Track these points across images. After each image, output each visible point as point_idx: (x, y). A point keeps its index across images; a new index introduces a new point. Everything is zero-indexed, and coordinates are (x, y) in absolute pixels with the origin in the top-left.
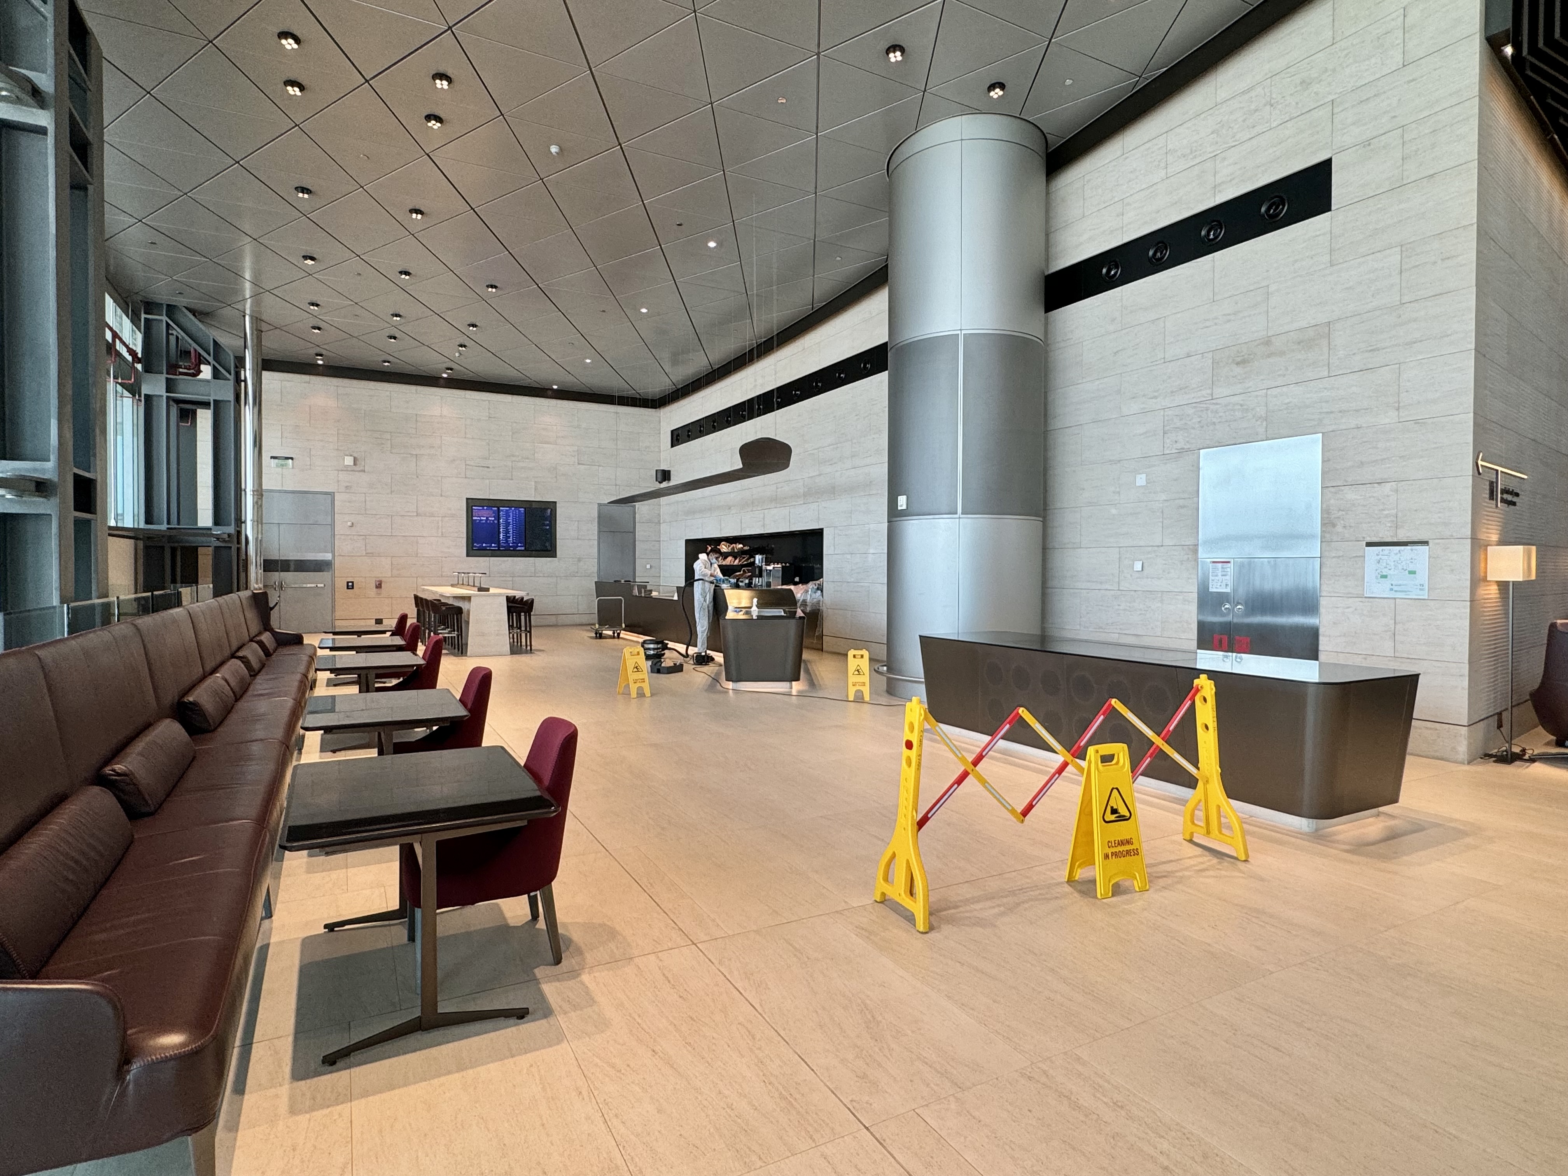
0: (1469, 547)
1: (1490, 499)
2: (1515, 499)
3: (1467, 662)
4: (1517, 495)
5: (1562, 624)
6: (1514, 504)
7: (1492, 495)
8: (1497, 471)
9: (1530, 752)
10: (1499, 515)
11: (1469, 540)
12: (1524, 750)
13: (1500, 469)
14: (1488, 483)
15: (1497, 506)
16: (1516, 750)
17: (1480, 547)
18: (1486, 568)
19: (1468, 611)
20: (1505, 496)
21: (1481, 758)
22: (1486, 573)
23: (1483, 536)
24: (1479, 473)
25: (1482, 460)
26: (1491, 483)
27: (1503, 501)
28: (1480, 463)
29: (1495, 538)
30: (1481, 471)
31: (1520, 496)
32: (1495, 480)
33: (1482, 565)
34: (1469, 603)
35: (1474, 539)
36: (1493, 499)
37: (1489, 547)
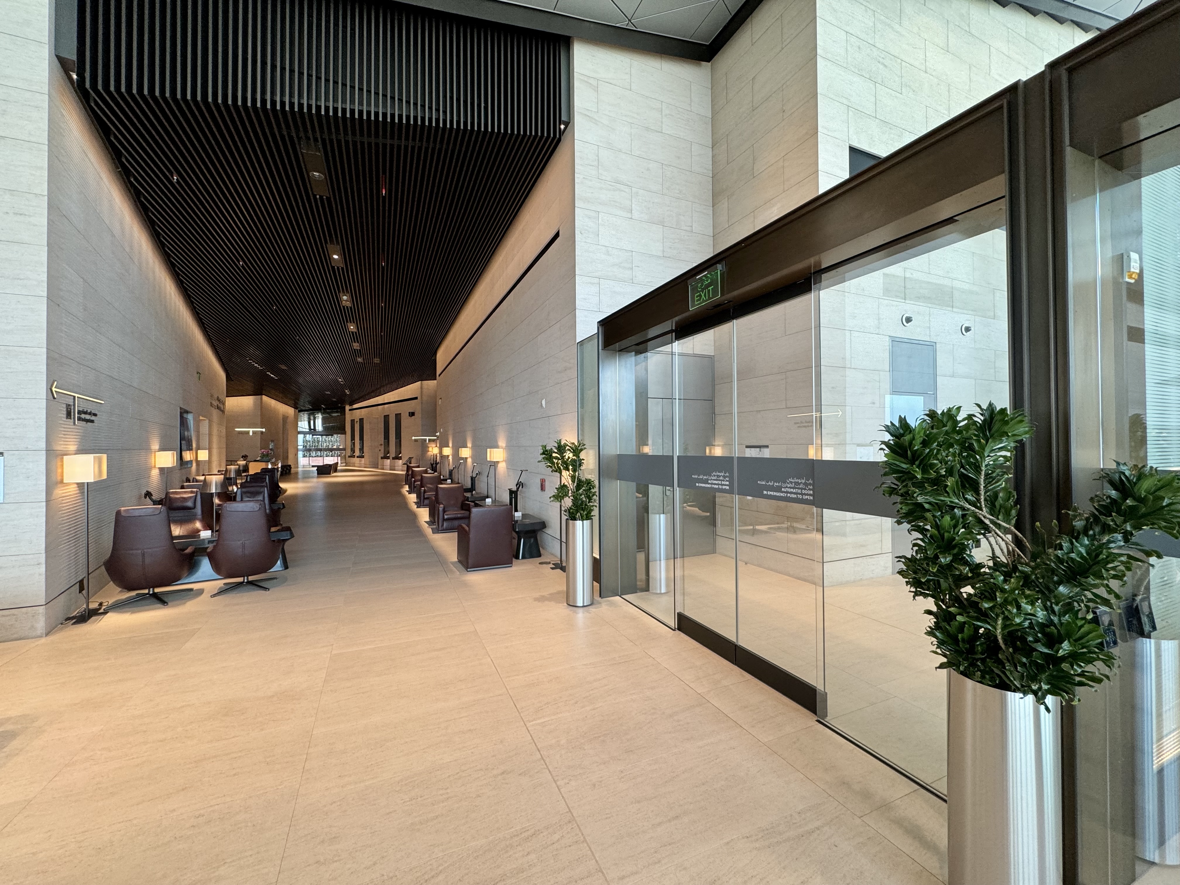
0: (44, 458)
1: (67, 418)
2: (93, 418)
3: (44, 552)
4: (95, 415)
5: (125, 511)
6: (92, 421)
7: (69, 415)
8: (74, 397)
9: (106, 604)
10: (77, 430)
11: (44, 452)
12: (101, 604)
13: (76, 395)
14: (65, 406)
15: (74, 423)
16: (93, 606)
17: (57, 456)
18: (62, 472)
19: (44, 510)
20: (83, 416)
21: (62, 624)
22: (62, 476)
23: (59, 447)
24: (54, 398)
25: (55, 388)
26: (68, 406)
27: (79, 419)
28: (54, 389)
29: (73, 448)
30: (55, 396)
31: (98, 416)
32: (72, 404)
33: (59, 471)
34: (44, 504)
35: (49, 451)
36: (70, 418)
37: (65, 457)
